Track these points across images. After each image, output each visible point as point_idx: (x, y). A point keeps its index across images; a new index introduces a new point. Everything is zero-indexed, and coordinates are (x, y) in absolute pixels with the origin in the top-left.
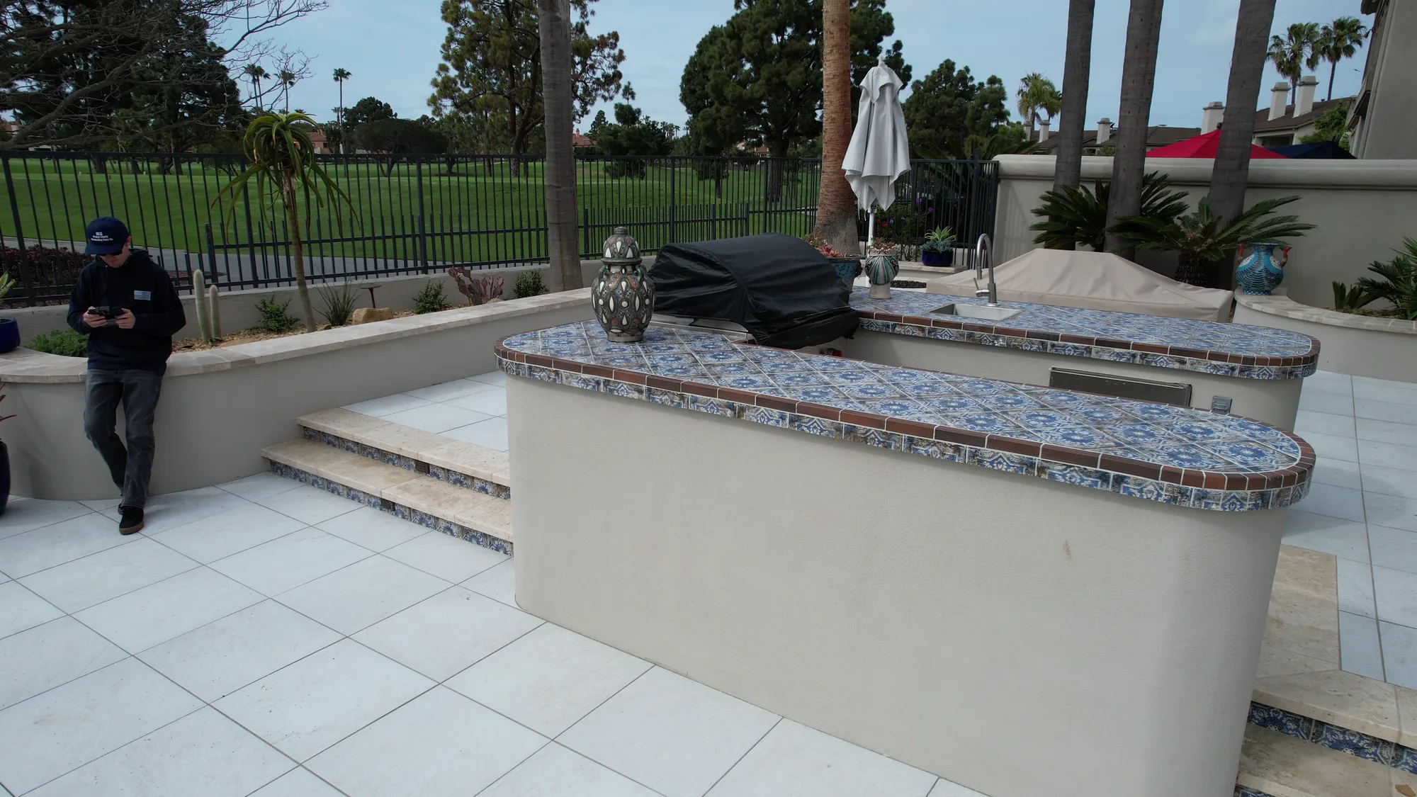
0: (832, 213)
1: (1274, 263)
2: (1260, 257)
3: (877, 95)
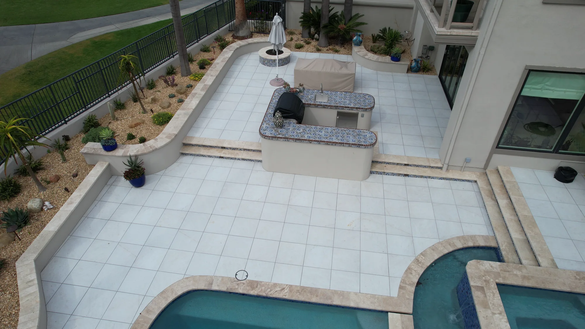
0: (241, 20)
1: (361, 39)
2: (357, 37)
3: (277, 24)
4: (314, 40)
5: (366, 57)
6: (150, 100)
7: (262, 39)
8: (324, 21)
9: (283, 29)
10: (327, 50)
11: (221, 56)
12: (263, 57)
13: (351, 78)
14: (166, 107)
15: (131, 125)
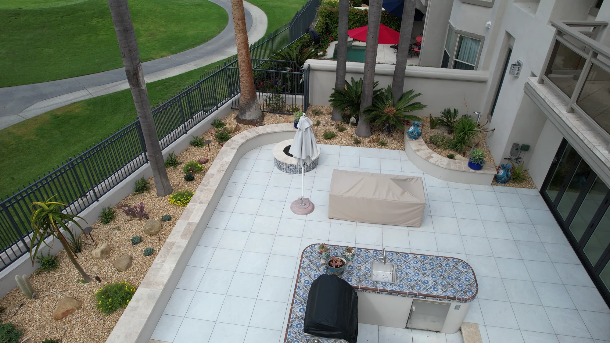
1: (419, 130)
2: (415, 128)
4: (350, 125)
5: (431, 160)
6: (99, 254)
7: (277, 126)
8: (366, 103)
9: (313, 135)
10: (370, 142)
11: (218, 161)
12: (280, 159)
13: (419, 208)
14: (123, 269)
15: (56, 316)
